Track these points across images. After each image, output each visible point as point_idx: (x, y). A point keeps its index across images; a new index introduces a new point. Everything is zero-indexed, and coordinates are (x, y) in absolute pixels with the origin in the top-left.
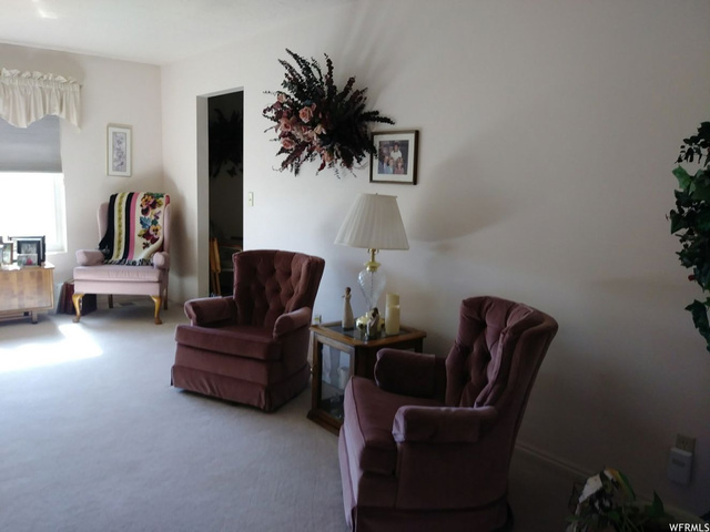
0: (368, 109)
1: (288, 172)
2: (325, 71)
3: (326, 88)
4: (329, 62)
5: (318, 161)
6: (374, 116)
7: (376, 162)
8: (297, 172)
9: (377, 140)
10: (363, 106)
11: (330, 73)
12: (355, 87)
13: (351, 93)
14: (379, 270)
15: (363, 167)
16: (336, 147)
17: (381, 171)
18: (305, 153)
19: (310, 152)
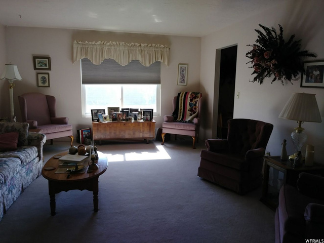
1: (257, 83)
2: (278, 32)
4: (281, 28)
5: (273, 77)
7: (305, 77)
8: (261, 82)
9: (306, 65)
17: (307, 81)
18: (266, 73)
19: (269, 73)
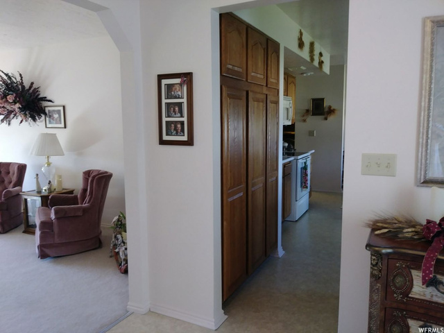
0: (41, 96)
1: (5, 124)
2: (19, 79)
3: (20, 87)
4: (21, 75)
5: (20, 119)
6: (44, 99)
7: (47, 119)
8: (9, 124)
9: (47, 109)
10: (39, 94)
11: (21, 79)
12: (34, 86)
13: (32, 89)
14: (51, 165)
15: (41, 121)
16: (27, 113)
18: (12, 116)
19: (15, 115)
